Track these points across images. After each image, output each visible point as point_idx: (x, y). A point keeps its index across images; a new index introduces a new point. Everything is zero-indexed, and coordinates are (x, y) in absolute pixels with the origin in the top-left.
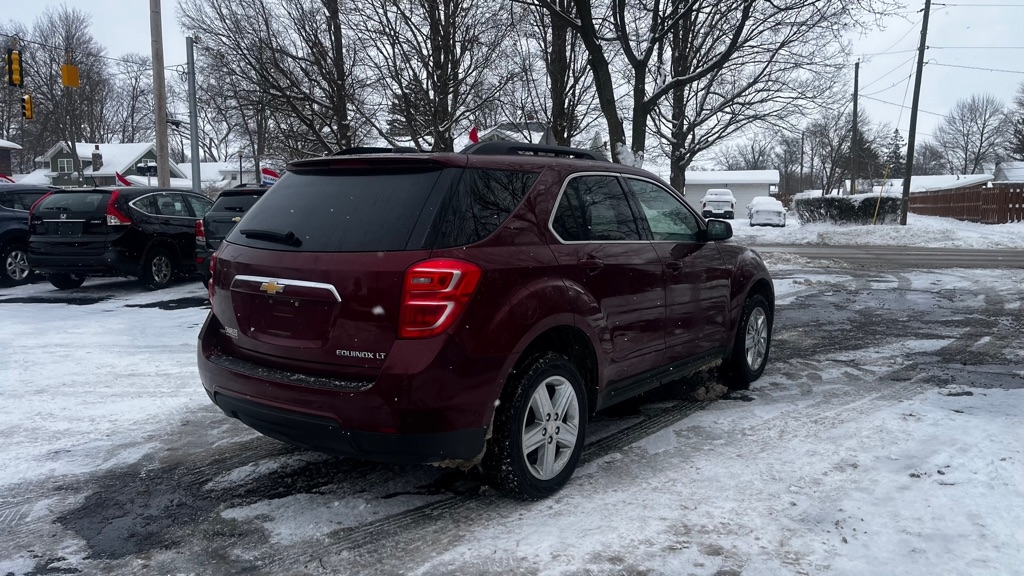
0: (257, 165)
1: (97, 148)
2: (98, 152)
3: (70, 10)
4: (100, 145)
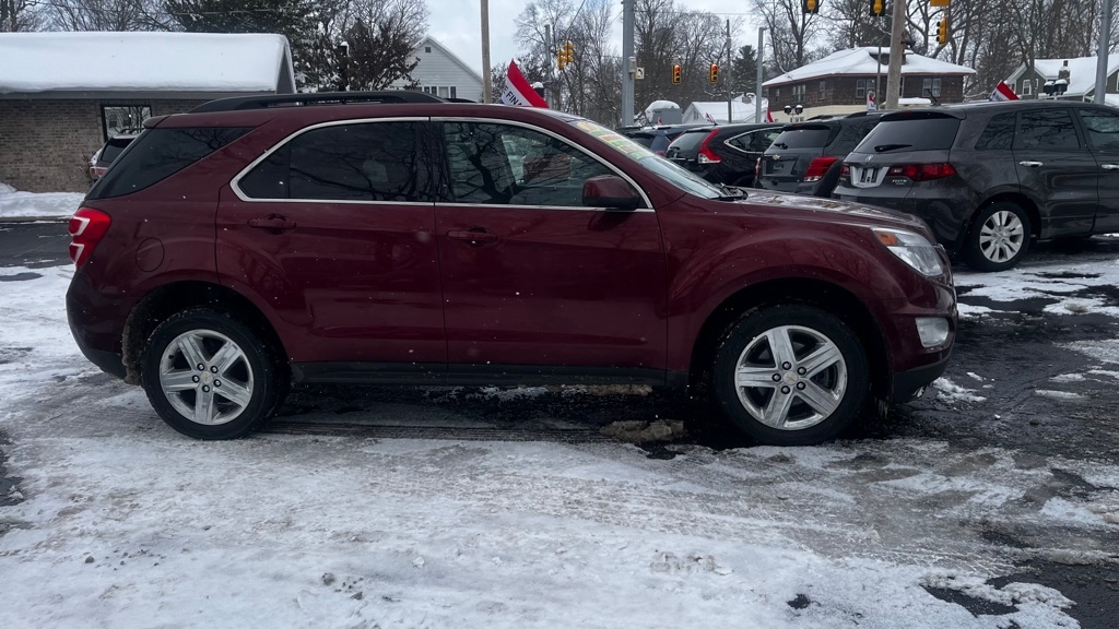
1: (1066, 64)
2: (1066, 68)
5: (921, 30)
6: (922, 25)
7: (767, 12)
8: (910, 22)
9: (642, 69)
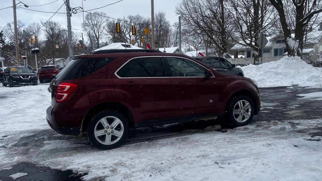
0: (207, 51)
1: (165, 49)
2: (165, 50)
3: (161, 12)
4: (166, 48)
5: (129, 39)
6: (129, 38)
7: (88, 31)
8: (126, 37)
9: (58, 45)
